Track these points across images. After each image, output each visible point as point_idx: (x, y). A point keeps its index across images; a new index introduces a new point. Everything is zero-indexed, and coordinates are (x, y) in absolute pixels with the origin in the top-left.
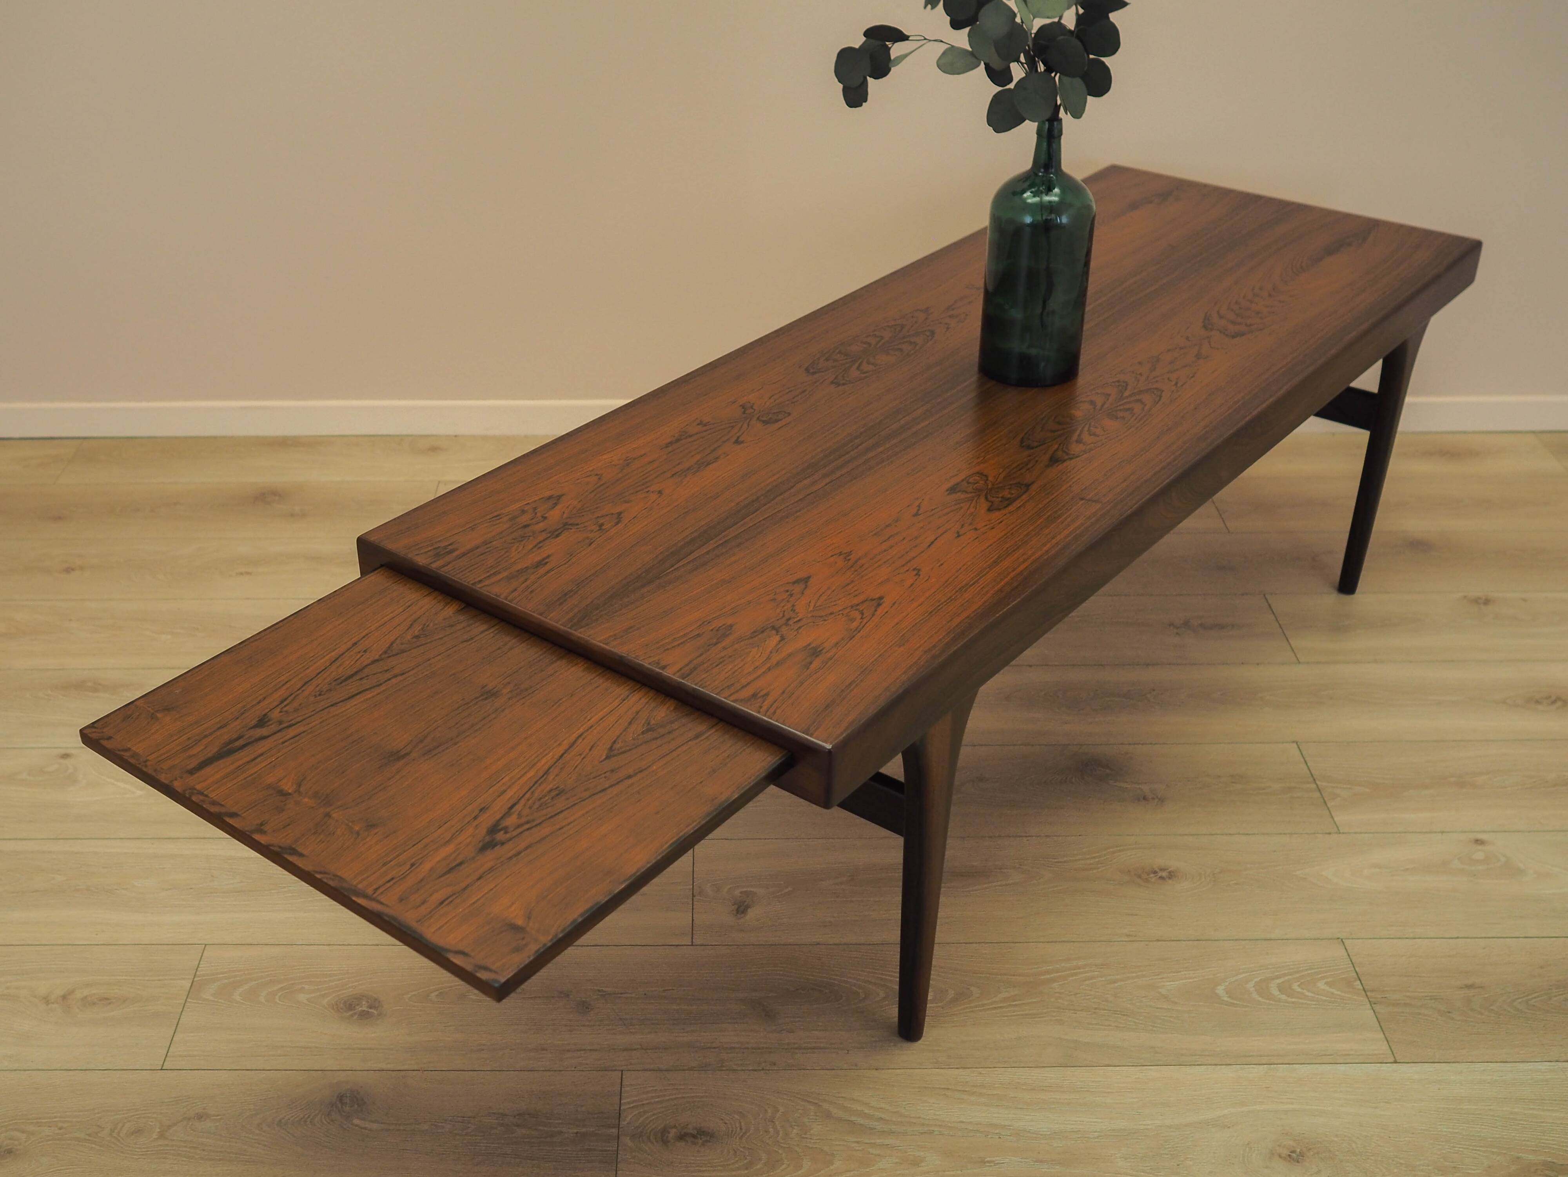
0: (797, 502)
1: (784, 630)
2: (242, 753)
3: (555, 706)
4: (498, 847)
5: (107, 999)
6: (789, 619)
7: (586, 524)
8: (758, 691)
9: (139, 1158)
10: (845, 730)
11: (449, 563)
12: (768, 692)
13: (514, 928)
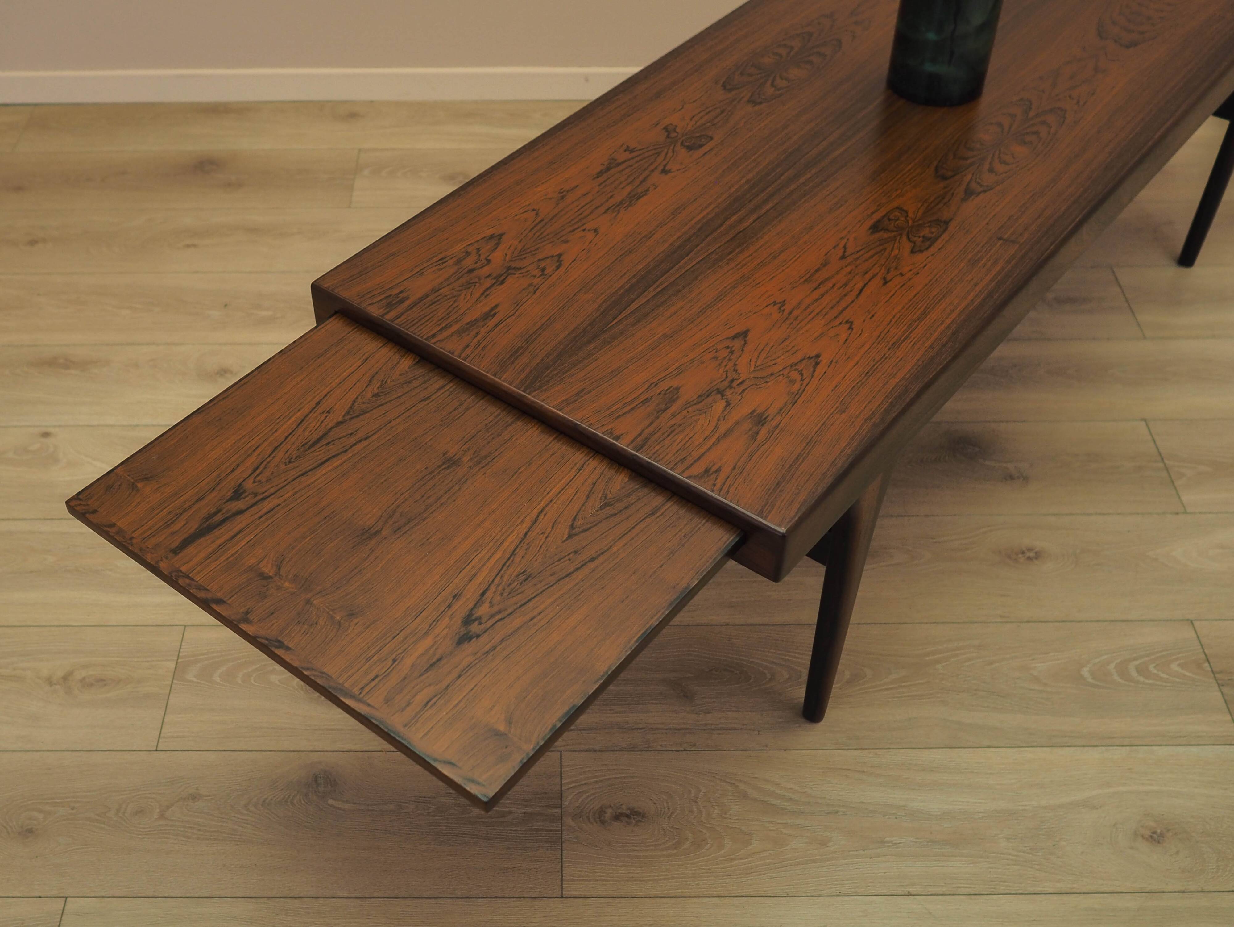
0: (728, 241)
1: (728, 392)
2: (222, 530)
3: (515, 477)
4: (474, 640)
5: (102, 680)
6: (732, 381)
7: (529, 269)
8: (710, 466)
9: (144, 838)
10: (797, 513)
11: (402, 314)
12: (720, 467)
13: (498, 734)
